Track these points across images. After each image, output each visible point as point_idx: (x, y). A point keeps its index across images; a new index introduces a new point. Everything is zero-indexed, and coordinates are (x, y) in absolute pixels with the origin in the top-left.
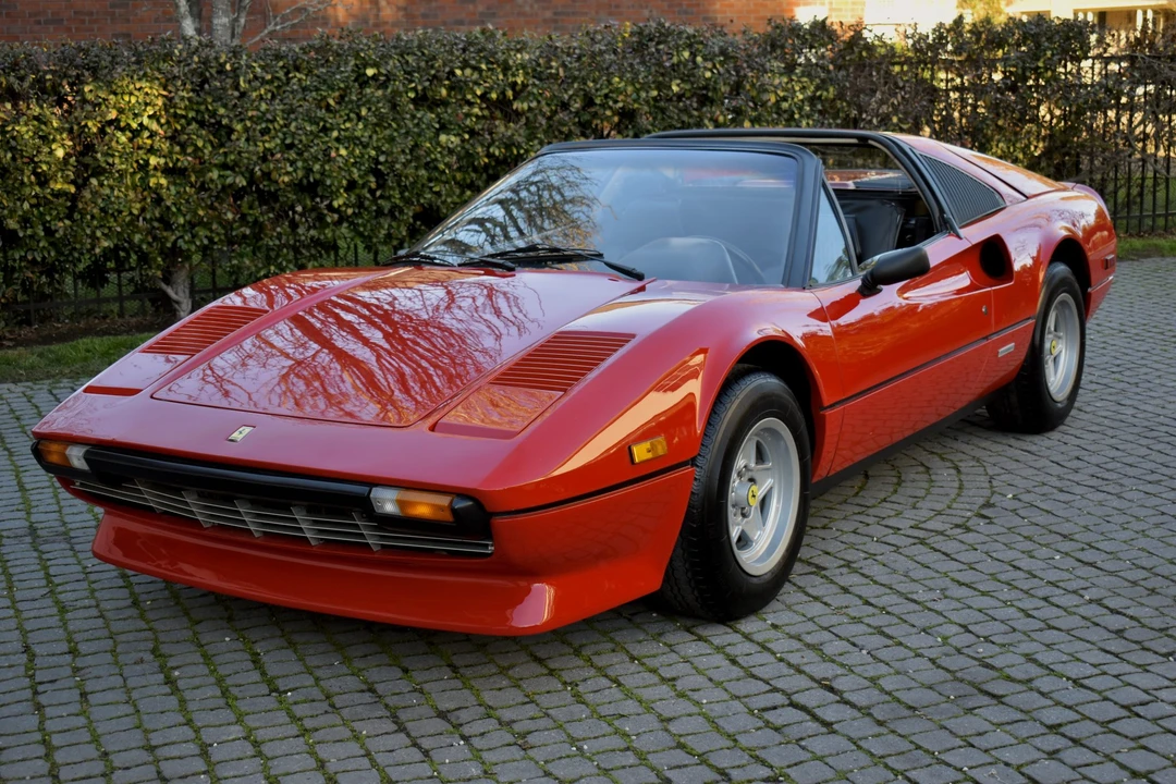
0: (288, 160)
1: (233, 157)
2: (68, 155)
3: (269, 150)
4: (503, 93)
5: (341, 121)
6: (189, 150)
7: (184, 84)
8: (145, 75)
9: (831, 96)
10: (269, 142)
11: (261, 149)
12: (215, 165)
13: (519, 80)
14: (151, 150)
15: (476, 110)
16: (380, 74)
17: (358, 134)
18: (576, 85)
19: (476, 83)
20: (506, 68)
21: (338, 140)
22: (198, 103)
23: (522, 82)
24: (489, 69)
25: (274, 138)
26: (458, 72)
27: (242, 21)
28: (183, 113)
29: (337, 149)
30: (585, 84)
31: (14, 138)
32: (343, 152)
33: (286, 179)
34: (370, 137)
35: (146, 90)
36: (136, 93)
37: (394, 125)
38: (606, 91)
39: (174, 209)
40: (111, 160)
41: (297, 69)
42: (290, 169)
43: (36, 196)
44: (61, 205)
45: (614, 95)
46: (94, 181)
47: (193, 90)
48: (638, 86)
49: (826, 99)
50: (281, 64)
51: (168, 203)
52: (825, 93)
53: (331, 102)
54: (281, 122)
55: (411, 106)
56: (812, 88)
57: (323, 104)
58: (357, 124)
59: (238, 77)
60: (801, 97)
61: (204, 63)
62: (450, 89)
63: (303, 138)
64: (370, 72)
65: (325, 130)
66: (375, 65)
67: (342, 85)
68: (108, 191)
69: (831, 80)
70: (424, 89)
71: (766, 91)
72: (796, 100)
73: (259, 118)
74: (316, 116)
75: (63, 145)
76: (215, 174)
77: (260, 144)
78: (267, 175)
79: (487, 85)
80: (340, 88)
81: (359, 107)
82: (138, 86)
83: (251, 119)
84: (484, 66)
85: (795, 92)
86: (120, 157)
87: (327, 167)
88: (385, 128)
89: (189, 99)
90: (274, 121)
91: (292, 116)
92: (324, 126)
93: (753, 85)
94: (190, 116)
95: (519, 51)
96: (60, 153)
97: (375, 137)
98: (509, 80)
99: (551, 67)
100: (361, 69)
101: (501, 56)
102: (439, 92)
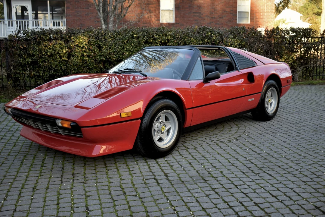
0: (115, 54)
1: (102, 54)
2: (66, 52)
3: (111, 52)
4: (165, 41)
5: (127, 46)
6: (93, 52)
7: (93, 37)
8: (85, 35)
9: (244, 44)
11: (109, 52)
12: (99, 55)
13: (169, 38)
14: (85, 51)
16: (137, 36)
17: (131, 49)
18: (182, 40)
19: (159, 39)
20: (166, 36)
21: (126, 50)
22: (96, 42)
23: (170, 39)
24: (162, 36)
25: (112, 50)
26: (155, 36)
27: (117, 26)
28: (92, 44)
29: (126, 52)
30: (184, 40)
31: (55, 48)
32: (127, 53)
33: (114, 59)
34: (134, 50)
35: (85, 38)
36: (82, 39)
37: (139, 47)
38: (190, 41)
39: (89, 65)
40: (76, 53)
41: (119, 35)
42: (115, 57)
43: (59, 61)
44: (64, 63)
45: (191, 42)
46: (72, 58)
47: (95, 39)
48: (197, 40)
49: (243, 45)
50: (116, 33)
51: (88, 63)
52: (242, 43)
53: (125, 42)
54: (114, 46)
55: (144, 43)
56: (239, 42)
57: (124, 42)
58: (131, 47)
59: (105, 36)
60: (236, 44)
61: (98, 33)
62: (153, 40)
63: (118, 50)
64: (135, 36)
65: (124, 48)
66: (136, 34)
67: (128, 38)
68: (75, 60)
69: (244, 40)
70: (147, 40)
71: (228, 42)
72: (235, 45)
73: (109, 45)
74: (121, 45)
75: (65, 50)
76: (99, 57)
77: (109, 51)
78: (110, 58)
79: (161, 39)
80: (127, 39)
81: (131, 43)
82: (83, 37)
83: (107, 45)
84: (161, 35)
85: (235, 43)
86: (78, 53)
87: (123, 56)
88: (137, 48)
89: (94, 40)
90: (112, 46)
91: (116, 45)
92: (123, 47)
93: (225, 41)
94: (94, 44)
95: (170, 32)
96: (65, 52)
97: (135, 50)
98: (167, 38)
99: (177, 36)
100: (133, 35)
101: (165, 33)
102: (150, 40)
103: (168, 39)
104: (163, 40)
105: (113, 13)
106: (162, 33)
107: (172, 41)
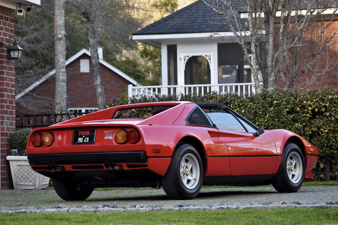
5: (260, 119)
13: (327, 105)
15: (308, 115)
19: (310, 106)
26: (304, 102)
62: (300, 108)
64: (275, 102)
66: (276, 100)
79: (314, 106)
98: (323, 104)
100: (272, 102)
101: (320, 96)
102: (297, 108)
103: (325, 106)
104: (317, 107)
105: (273, 69)
106: (316, 98)
107: (332, 109)
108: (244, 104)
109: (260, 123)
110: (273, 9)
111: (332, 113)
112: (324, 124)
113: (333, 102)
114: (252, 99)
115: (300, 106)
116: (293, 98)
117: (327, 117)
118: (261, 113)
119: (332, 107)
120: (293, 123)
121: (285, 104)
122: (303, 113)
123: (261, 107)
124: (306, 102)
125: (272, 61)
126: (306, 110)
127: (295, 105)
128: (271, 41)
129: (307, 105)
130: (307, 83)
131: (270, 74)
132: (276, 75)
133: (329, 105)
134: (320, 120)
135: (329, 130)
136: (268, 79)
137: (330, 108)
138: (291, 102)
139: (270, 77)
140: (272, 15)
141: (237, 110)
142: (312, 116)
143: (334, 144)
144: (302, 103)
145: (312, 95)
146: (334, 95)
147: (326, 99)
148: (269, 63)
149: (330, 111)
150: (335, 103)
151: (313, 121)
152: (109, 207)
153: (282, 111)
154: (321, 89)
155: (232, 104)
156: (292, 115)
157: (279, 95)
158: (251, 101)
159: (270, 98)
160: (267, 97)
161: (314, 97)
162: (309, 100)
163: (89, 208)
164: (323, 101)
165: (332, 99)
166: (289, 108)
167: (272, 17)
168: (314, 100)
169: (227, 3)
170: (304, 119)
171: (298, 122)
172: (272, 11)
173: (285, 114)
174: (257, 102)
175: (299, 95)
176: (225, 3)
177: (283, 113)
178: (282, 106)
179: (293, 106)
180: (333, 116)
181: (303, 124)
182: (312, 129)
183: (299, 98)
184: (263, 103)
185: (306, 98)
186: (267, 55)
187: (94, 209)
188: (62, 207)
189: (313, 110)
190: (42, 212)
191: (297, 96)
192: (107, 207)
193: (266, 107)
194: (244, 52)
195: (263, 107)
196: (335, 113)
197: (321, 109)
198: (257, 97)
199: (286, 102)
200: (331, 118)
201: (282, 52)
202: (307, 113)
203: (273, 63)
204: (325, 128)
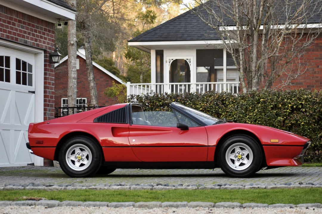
5: (250, 113)
10: (230, 118)
13: (303, 103)
15: (288, 111)
19: (290, 103)
21: (249, 118)
25: (232, 117)
26: (285, 100)
29: (249, 121)
36: (199, 104)
54: (234, 113)
58: (254, 114)
62: (282, 105)
66: (263, 98)
70: (275, 105)
73: (229, 112)
79: (293, 104)
89: (212, 106)
98: (300, 102)
99: (315, 100)
100: (259, 100)
101: (298, 96)
102: (279, 105)
103: (301, 104)
104: (295, 105)
105: (257, 73)
106: (294, 97)
107: (307, 106)
108: (237, 101)
109: (250, 116)
110: (257, 25)
111: (307, 109)
112: (300, 118)
113: (308, 100)
114: (243, 97)
115: (281, 103)
116: (276, 97)
117: (303, 113)
118: (250, 108)
119: (306, 105)
120: (276, 117)
121: (270, 102)
122: (284, 109)
123: (251, 104)
124: (286, 100)
125: (256, 67)
126: (286, 107)
127: (277, 103)
128: (255, 50)
129: (288, 103)
130: (283, 84)
131: (254, 77)
132: (259, 78)
133: (305, 103)
134: (297, 115)
135: (304, 122)
136: (252, 81)
137: (305, 106)
138: (275, 100)
139: (254, 80)
140: (256, 30)
141: (232, 106)
142: (291, 112)
143: (308, 134)
144: (283, 101)
145: (291, 95)
146: (308, 95)
147: (302, 98)
148: (253, 68)
149: (305, 108)
150: (309, 101)
151: (292, 115)
152: (162, 185)
153: (268, 107)
154: (298, 90)
155: (227, 101)
156: (275, 111)
157: (264, 94)
158: (242, 99)
159: (258, 97)
160: (255, 96)
161: (293, 97)
162: (289, 99)
163: (146, 186)
164: (300, 99)
165: (307, 98)
166: (273, 105)
167: (256, 32)
168: (293, 99)
169: (220, 20)
170: (285, 114)
171: (280, 116)
172: (256, 27)
173: (270, 109)
174: (247, 99)
175: (281, 95)
176: (218, 20)
177: (268, 109)
178: (268, 103)
179: (276, 103)
180: (308, 112)
181: (284, 118)
182: (291, 122)
183: (281, 97)
184: (252, 101)
185: (287, 97)
186: (252, 61)
187: (151, 187)
188: (123, 185)
189: (292, 107)
190: (109, 188)
191: (279, 96)
192: (161, 186)
193: (254, 103)
194: (233, 59)
195: (253, 104)
196: (309, 109)
197: (299, 106)
198: (247, 96)
199: (271, 100)
200: (306, 114)
201: (263, 60)
202: (287, 109)
203: (256, 68)
204: (302, 121)
